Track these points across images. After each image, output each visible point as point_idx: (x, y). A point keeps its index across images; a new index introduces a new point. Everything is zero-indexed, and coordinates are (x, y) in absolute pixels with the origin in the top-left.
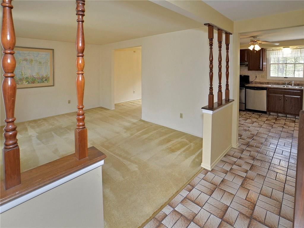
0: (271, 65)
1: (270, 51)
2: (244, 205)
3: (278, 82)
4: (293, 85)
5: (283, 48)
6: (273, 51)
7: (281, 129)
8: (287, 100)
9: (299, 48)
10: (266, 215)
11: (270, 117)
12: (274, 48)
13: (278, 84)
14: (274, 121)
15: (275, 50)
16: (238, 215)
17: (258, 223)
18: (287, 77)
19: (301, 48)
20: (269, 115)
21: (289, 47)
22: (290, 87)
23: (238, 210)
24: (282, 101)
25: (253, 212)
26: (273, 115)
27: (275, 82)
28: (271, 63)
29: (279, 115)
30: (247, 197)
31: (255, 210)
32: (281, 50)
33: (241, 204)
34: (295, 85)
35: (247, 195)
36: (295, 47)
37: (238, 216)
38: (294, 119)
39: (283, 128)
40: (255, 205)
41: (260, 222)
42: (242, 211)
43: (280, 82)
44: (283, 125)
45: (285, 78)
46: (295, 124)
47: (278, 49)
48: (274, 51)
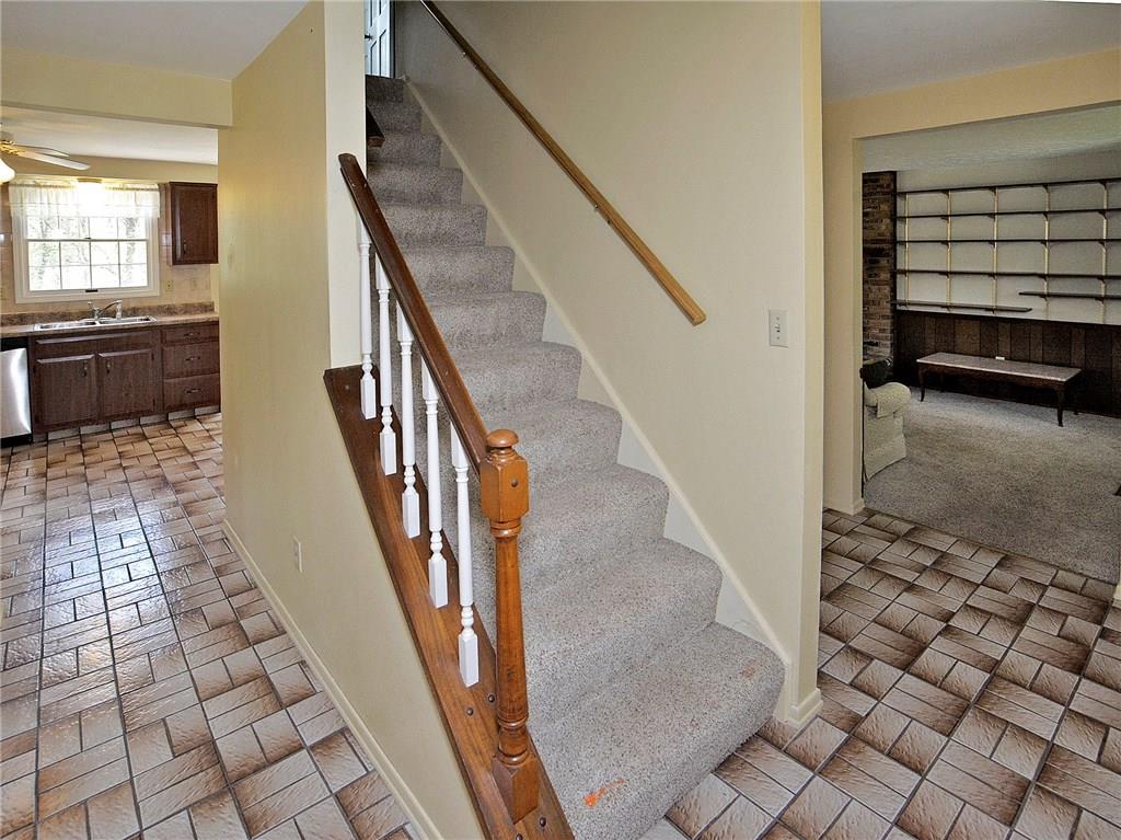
0: (31, 244)
1: (23, 189)
2: (184, 774)
3: (62, 309)
4: (119, 314)
5: (80, 180)
6: (38, 190)
7: (120, 476)
8: (108, 372)
9: (129, 186)
10: (257, 737)
11: (55, 452)
12: (40, 179)
13: (65, 317)
14: (79, 458)
15: (45, 186)
16: (191, 820)
17: (254, 777)
18: (94, 287)
19: (138, 189)
20: (46, 445)
21: (98, 181)
22: (112, 323)
23: (180, 807)
24: (94, 378)
25: (223, 767)
26: (63, 440)
27: (51, 311)
28: (29, 238)
29: (85, 430)
30: (172, 747)
31: (224, 755)
32: (67, 190)
33: (173, 782)
34: (125, 313)
35: (170, 741)
36: (118, 183)
37: (191, 823)
38: (139, 430)
39: (124, 468)
40: (214, 742)
41: (257, 770)
42: (192, 799)
43: (74, 309)
44: (118, 461)
45: (88, 291)
46: (151, 444)
47: (59, 183)
48: (43, 190)
